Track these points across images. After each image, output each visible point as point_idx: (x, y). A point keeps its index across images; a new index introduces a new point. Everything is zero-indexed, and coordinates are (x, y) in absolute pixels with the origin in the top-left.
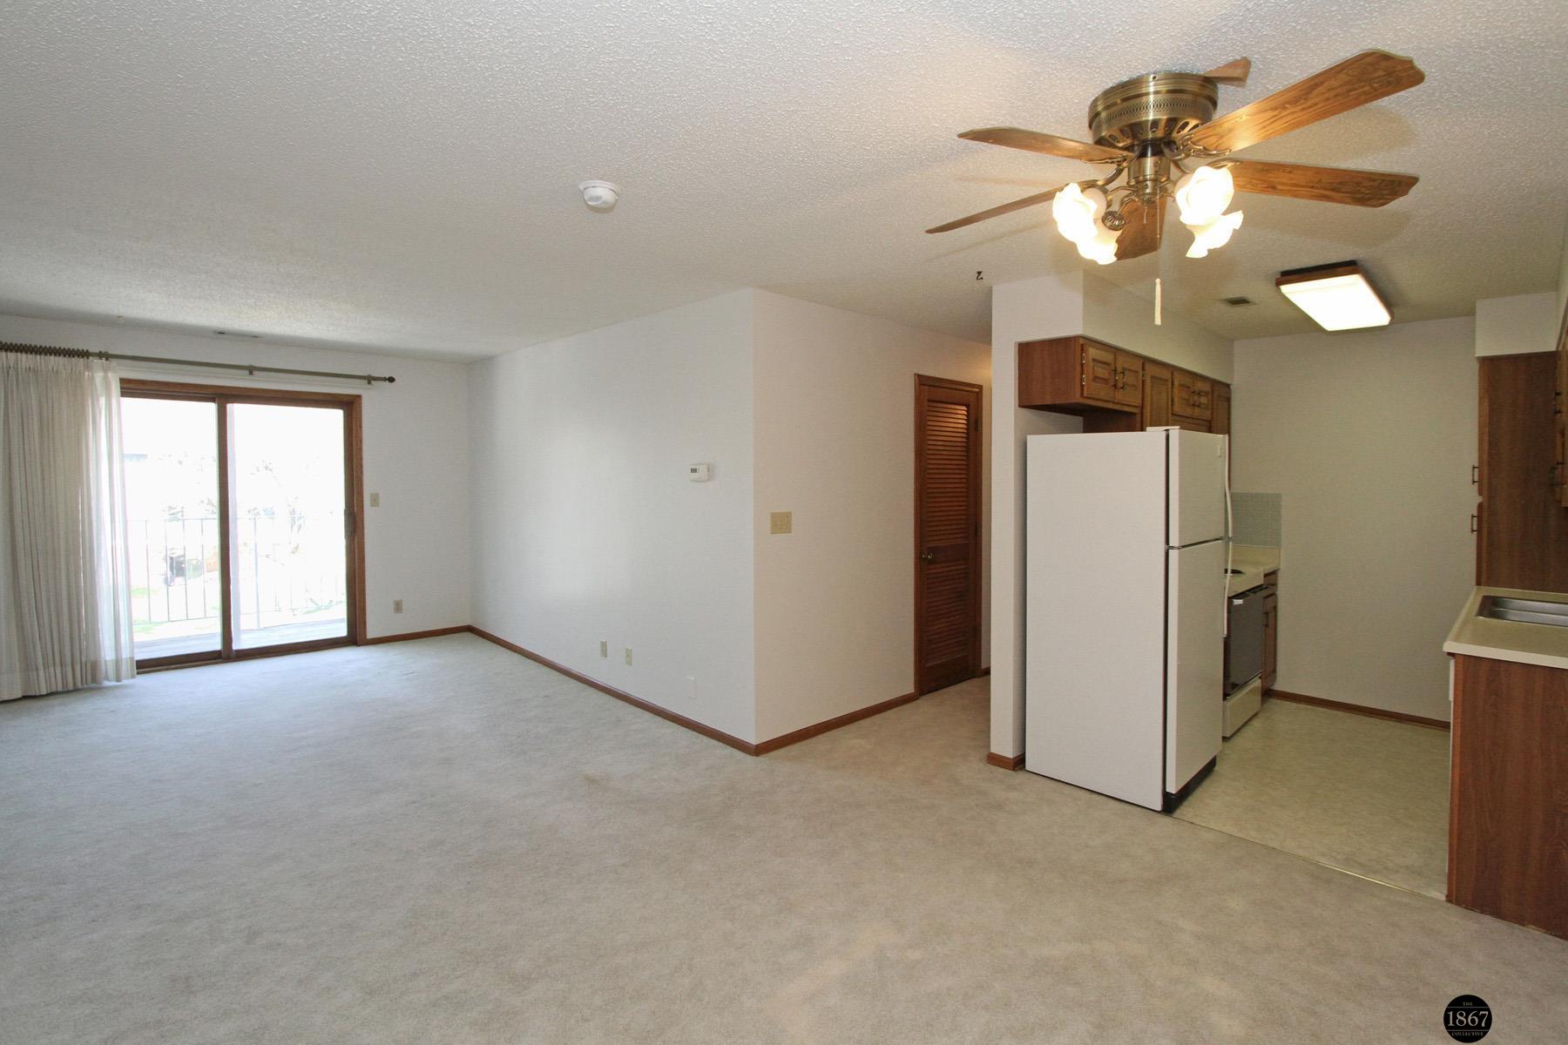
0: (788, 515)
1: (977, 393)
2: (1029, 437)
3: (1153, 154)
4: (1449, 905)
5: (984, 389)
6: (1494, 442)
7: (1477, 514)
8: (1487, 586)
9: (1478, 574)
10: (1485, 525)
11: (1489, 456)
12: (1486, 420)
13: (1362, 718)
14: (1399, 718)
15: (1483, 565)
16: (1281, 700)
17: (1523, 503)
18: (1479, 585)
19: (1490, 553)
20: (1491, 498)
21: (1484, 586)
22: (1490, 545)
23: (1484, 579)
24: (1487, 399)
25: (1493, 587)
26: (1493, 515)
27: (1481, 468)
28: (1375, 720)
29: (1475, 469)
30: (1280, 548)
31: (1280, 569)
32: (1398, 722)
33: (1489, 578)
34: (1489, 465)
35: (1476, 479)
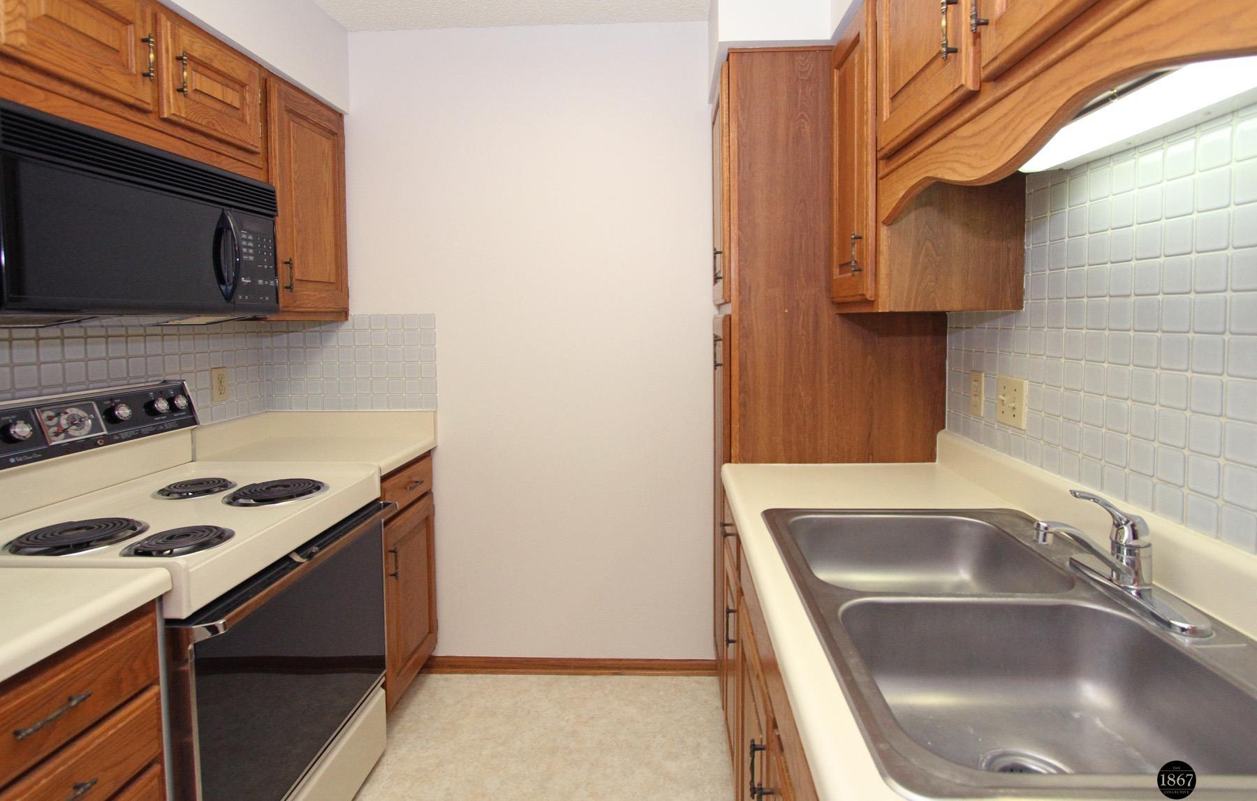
6: (746, 204)
7: (723, 336)
8: (742, 462)
9: (728, 440)
10: (735, 354)
11: (739, 229)
12: (734, 165)
13: (565, 682)
14: (619, 668)
15: (733, 425)
16: (448, 673)
17: (786, 311)
18: (730, 462)
19: (743, 405)
20: (743, 305)
21: (736, 462)
22: (743, 390)
23: (735, 450)
24: (733, 126)
25: (748, 463)
26: (746, 335)
27: (727, 254)
28: (585, 681)
29: (718, 256)
30: (435, 412)
31: (438, 448)
32: (617, 674)
33: (742, 446)
34: (740, 246)
35: (720, 274)
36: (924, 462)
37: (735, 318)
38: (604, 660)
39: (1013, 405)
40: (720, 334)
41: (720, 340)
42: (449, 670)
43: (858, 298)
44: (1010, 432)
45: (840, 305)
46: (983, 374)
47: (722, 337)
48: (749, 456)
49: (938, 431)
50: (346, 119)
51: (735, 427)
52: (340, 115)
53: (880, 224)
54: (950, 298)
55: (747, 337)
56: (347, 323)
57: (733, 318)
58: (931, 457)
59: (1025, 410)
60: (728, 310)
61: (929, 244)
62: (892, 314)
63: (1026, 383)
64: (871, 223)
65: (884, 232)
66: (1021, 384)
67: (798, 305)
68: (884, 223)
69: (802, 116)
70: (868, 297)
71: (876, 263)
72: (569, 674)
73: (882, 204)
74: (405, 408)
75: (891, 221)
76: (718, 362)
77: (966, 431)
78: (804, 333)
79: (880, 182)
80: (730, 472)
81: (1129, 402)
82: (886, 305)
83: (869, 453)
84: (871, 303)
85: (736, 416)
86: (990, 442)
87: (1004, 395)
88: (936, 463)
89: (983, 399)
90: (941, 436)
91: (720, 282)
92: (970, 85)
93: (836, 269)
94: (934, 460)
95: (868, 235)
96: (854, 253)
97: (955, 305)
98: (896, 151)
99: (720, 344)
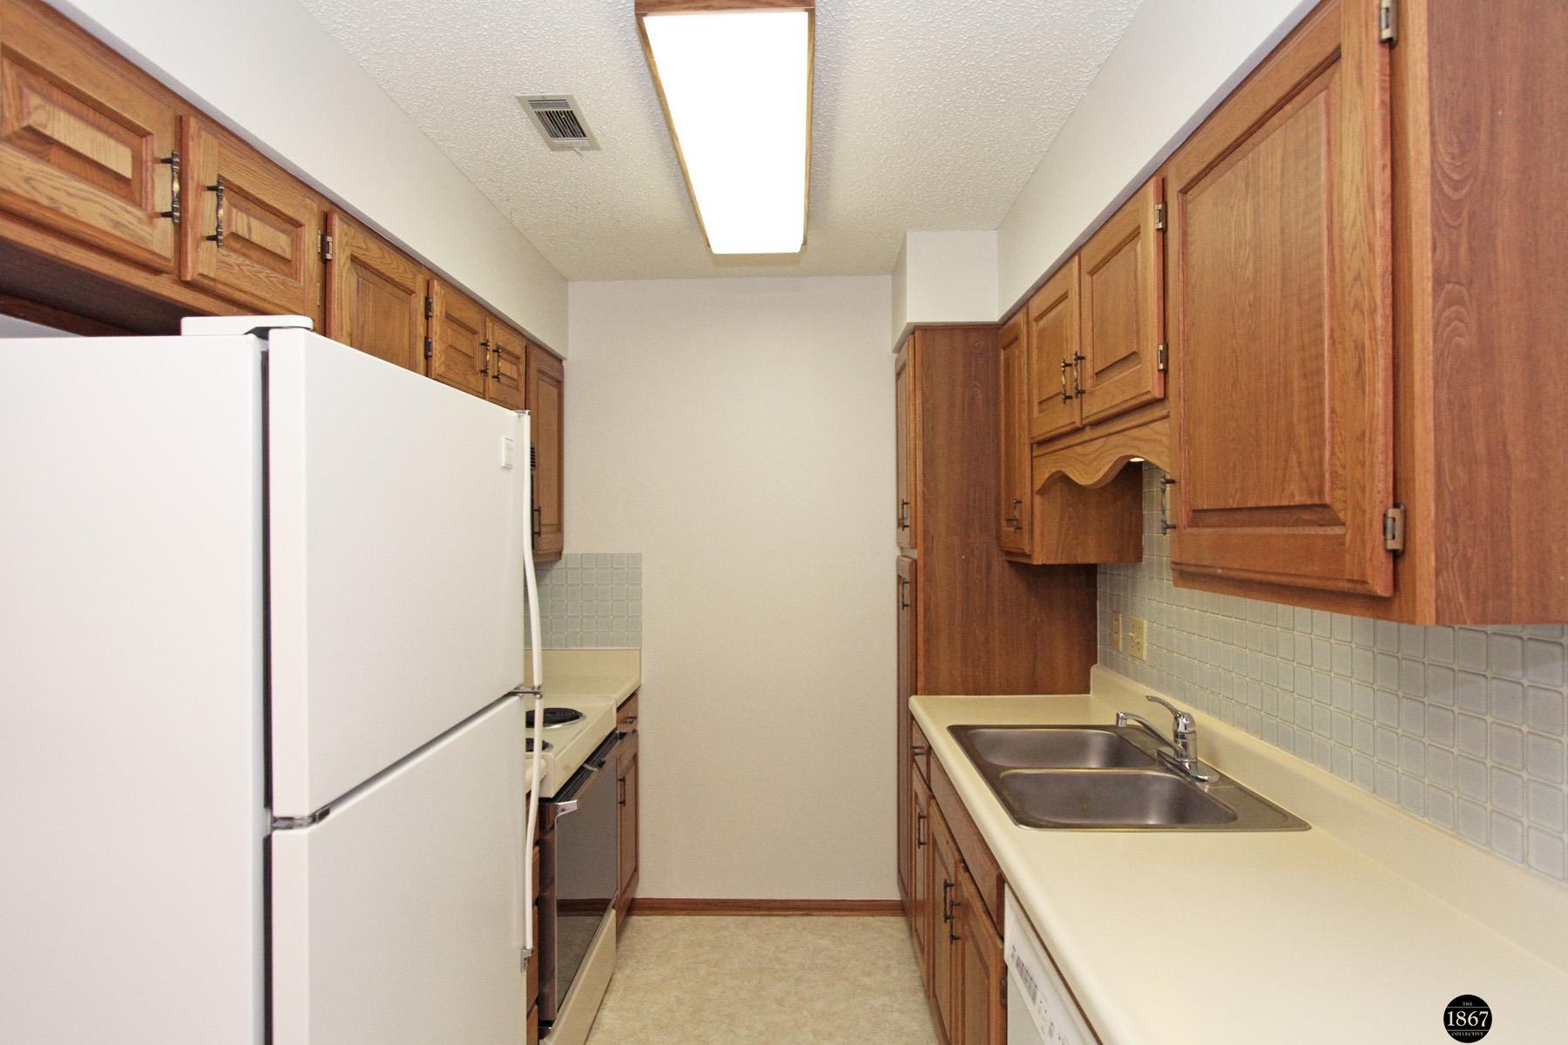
6: (929, 462)
7: (911, 579)
8: (925, 694)
9: (914, 674)
10: (921, 596)
11: (924, 484)
12: (919, 426)
13: (761, 923)
14: (809, 909)
15: (919, 661)
16: (647, 915)
17: (963, 557)
18: (916, 694)
19: (927, 641)
20: (927, 551)
21: (921, 694)
22: (927, 628)
23: (920, 684)
24: (919, 393)
25: (932, 695)
26: (929, 579)
27: (913, 504)
28: (777, 921)
29: (905, 506)
30: (640, 650)
31: (642, 687)
32: (807, 915)
33: (927, 680)
34: (925, 499)
35: (907, 522)
36: (1080, 693)
37: (920, 563)
38: (794, 901)
39: (1137, 640)
40: (907, 577)
41: (907, 583)
42: (647, 912)
43: (1020, 551)
44: (1137, 662)
45: (1008, 553)
46: (1121, 615)
47: (908, 580)
48: (932, 690)
49: (1092, 665)
50: (564, 363)
51: (921, 661)
52: (560, 360)
53: (1034, 494)
54: (1088, 554)
55: (930, 581)
56: (560, 562)
57: (918, 563)
58: (1086, 690)
59: (1145, 644)
60: (915, 554)
61: (1071, 509)
62: (1044, 566)
63: (1145, 622)
64: (1028, 492)
65: (1037, 499)
66: (1143, 624)
67: (973, 552)
68: (1038, 493)
69: (975, 386)
70: (1027, 552)
71: (1032, 524)
72: (762, 915)
73: (1036, 477)
74: (612, 646)
75: (1043, 491)
76: (906, 603)
77: (1112, 665)
78: (979, 577)
79: (1035, 460)
80: (916, 703)
81: (1196, 636)
82: (1039, 559)
83: (1033, 687)
84: (1029, 556)
85: (921, 652)
86: (1126, 674)
87: (1133, 633)
88: (1091, 695)
89: (1121, 636)
90: (1094, 670)
91: (907, 530)
92: (1078, 424)
93: (1004, 523)
94: (1088, 693)
95: (1026, 501)
96: (1016, 513)
97: (1092, 559)
98: (1043, 443)
99: (907, 586)
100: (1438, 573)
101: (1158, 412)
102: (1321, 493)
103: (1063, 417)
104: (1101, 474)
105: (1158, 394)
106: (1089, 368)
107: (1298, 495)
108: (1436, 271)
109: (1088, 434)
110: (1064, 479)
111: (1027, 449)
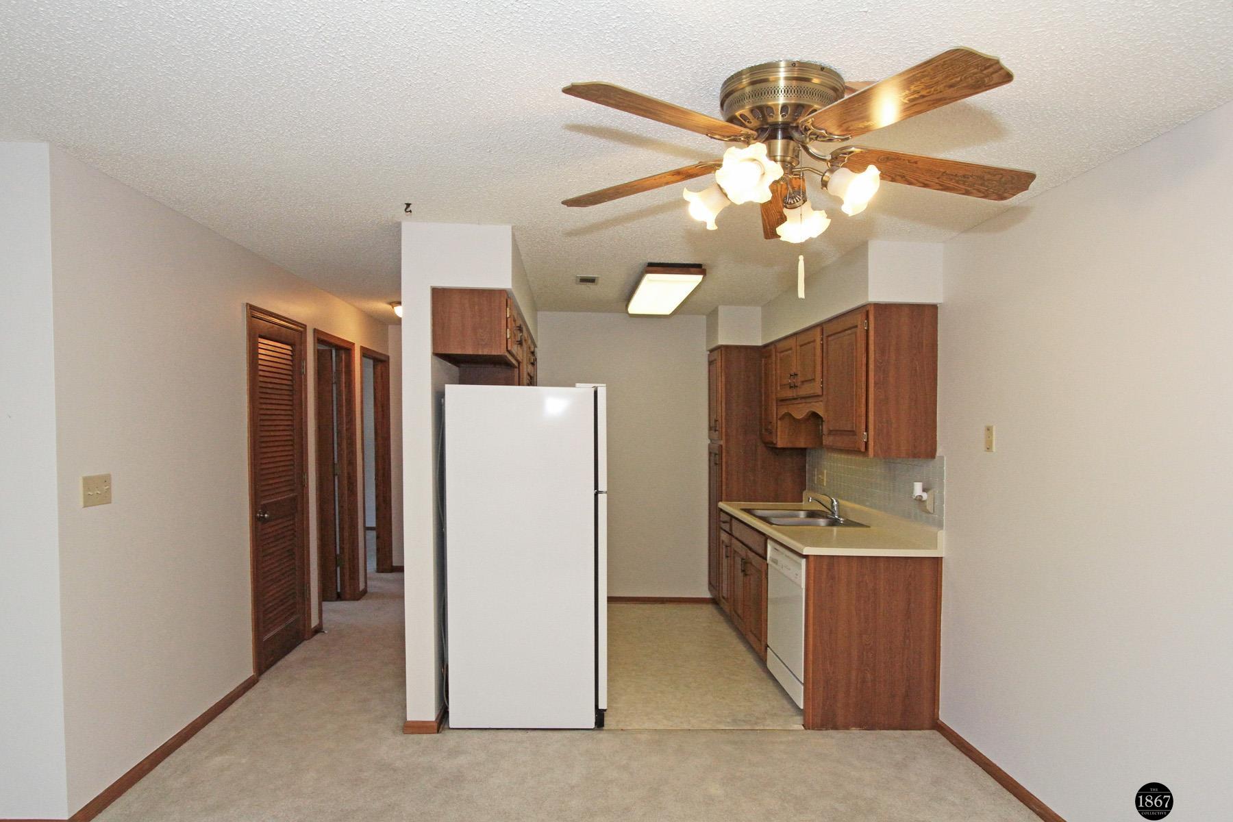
0: (106, 480)
1: (301, 332)
2: (447, 386)
3: (783, 138)
4: (809, 731)
5: (308, 327)
7: (719, 453)
9: (721, 493)
10: (724, 460)
11: (725, 413)
17: (744, 445)
18: (722, 500)
20: (727, 442)
21: (724, 501)
22: (727, 474)
23: (724, 497)
25: (729, 501)
27: (720, 421)
29: (716, 421)
33: (727, 495)
34: (726, 419)
35: (717, 429)
36: (796, 501)
37: (724, 447)
40: (717, 452)
41: (717, 454)
43: (771, 442)
44: (822, 487)
45: (766, 443)
49: (804, 490)
51: (724, 488)
53: (778, 420)
55: (729, 454)
58: (799, 500)
59: (825, 480)
60: (721, 443)
62: (782, 448)
64: (775, 419)
65: (779, 422)
67: (748, 442)
68: (780, 419)
70: (774, 442)
71: (777, 431)
73: (779, 414)
76: (717, 463)
77: (813, 489)
79: (778, 408)
80: (722, 504)
82: (780, 445)
84: (775, 444)
85: (724, 484)
86: (818, 493)
87: (821, 475)
89: (816, 477)
90: (804, 492)
91: (717, 432)
92: (795, 397)
93: (763, 430)
94: (802, 502)
95: (775, 421)
96: (770, 427)
97: (802, 445)
98: (782, 400)
99: (717, 456)
100: (874, 446)
101: (821, 399)
102: (853, 427)
103: (790, 393)
104: (804, 415)
105: (820, 394)
106: (800, 378)
107: (849, 428)
108: (875, 382)
109: (799, 401)
110: (789, 415)
111: (774, 404)
